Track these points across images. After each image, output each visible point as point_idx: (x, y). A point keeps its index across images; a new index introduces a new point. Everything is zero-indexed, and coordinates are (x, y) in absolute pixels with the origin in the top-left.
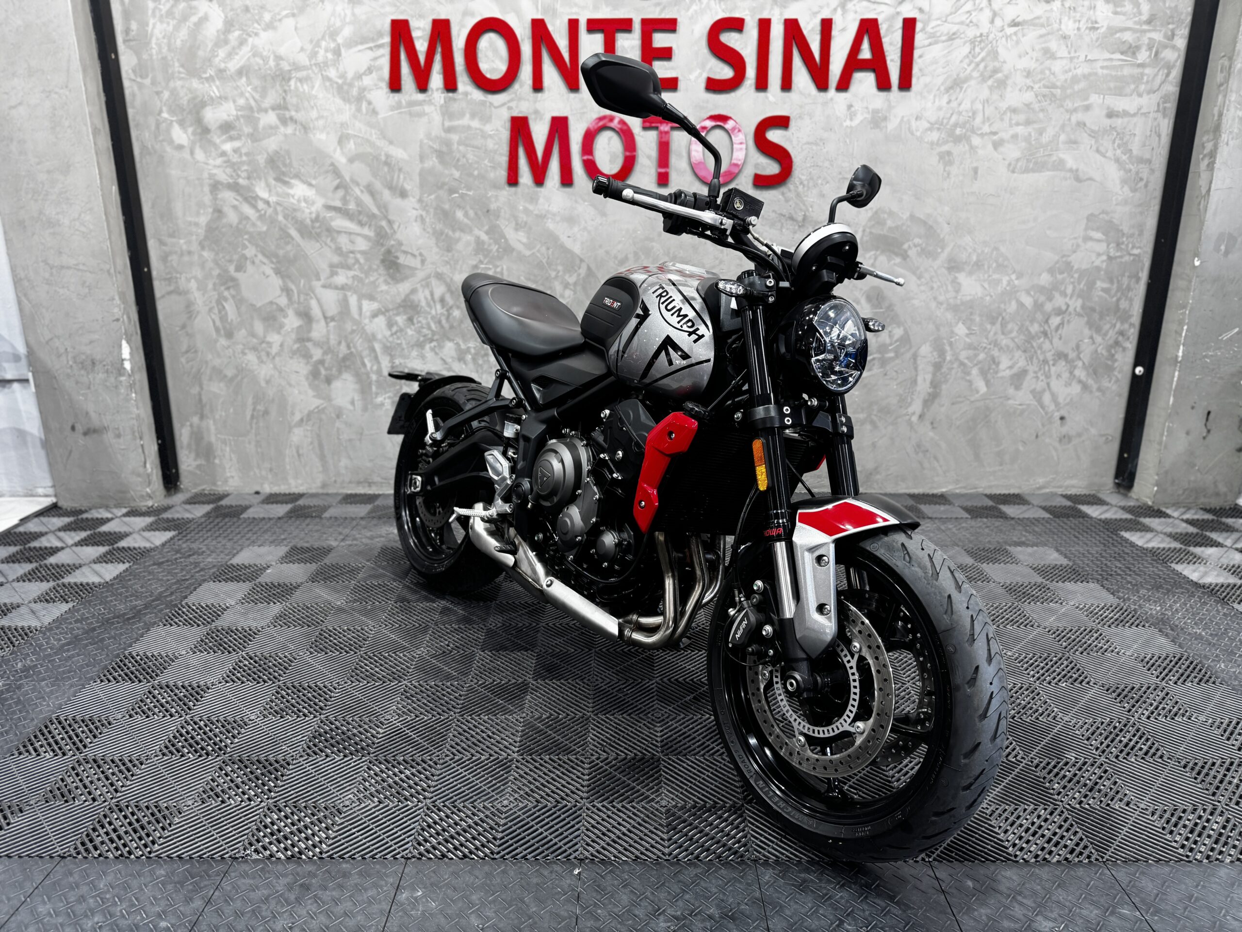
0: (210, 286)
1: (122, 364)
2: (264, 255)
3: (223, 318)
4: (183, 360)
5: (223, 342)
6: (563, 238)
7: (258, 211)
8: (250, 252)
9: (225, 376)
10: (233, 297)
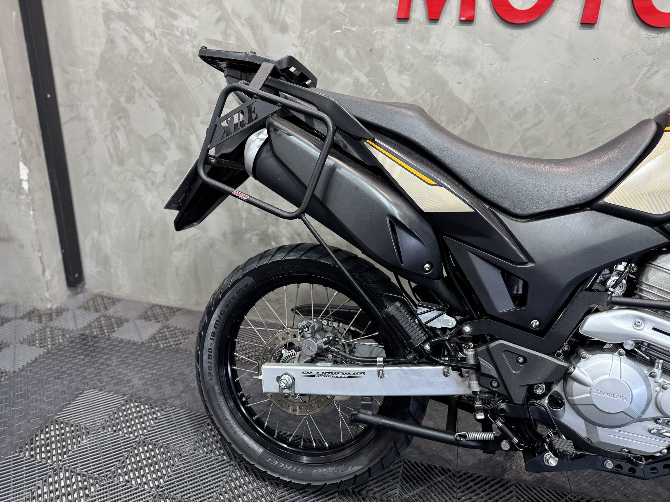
0: (105, 115)
1: (21, 184)
2: (150, 87)
3: (116, 146)
4: (84, 181)
5: (116, 168)
6: (453, 85)
7: (146, 43)
8: (138, 84)
9: (118, 199)
10: (124, 127)
